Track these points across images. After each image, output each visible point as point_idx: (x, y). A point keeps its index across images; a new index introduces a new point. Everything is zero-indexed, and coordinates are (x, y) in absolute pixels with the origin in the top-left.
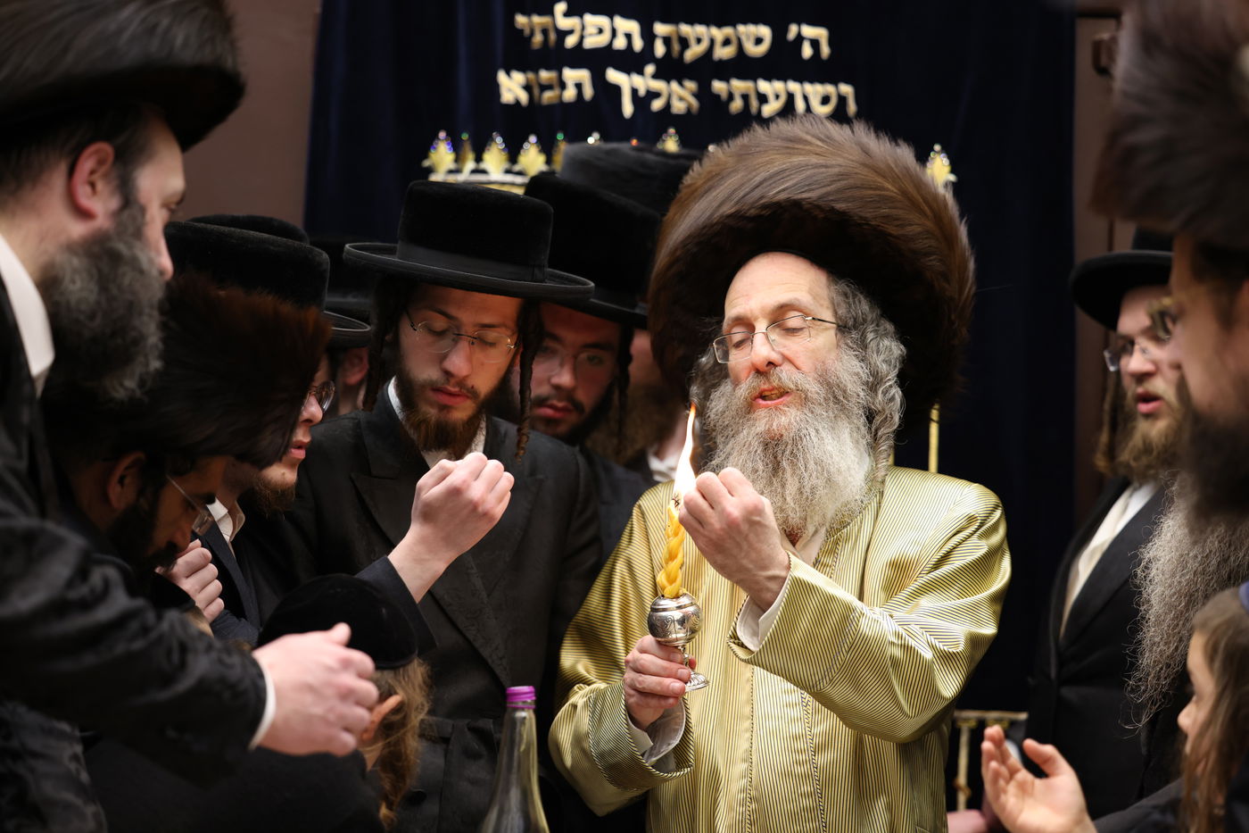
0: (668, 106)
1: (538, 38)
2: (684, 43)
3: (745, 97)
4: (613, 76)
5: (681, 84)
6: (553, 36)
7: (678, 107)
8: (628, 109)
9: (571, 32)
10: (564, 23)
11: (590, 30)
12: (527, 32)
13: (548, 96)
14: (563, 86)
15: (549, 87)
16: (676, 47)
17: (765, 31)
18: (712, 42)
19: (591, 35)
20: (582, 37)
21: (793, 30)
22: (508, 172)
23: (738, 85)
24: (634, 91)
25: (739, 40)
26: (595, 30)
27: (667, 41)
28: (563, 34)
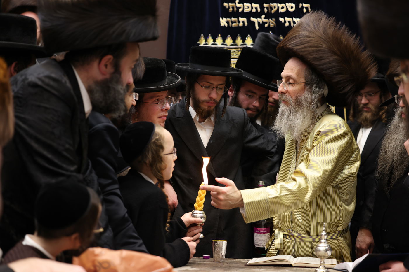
0: (269, 25)
1: (231, 9)
2: (271, 8)
3: (289, 22)
4: (253, 19)
5: (272, 19)
6: (235, 9)
7: (272, 25)
8: (257, 27)
9: (240, 8)
10: (238, 5)
11: (246, 7)
12: (227, 7)
13: (234, 25)
14: (239, 22)
15: (235, 22)
16: (270, 9)
17: (293, 5)
18: (278, 8)
19: (246, 9)
20: (244, 9)
21: (301, 5)
22: (222, 44)
23: (287, 19)
24: (259, 23)
25: (287, 7)
26: (247, 7)
27: (267, 8)
28: (238, 8)
